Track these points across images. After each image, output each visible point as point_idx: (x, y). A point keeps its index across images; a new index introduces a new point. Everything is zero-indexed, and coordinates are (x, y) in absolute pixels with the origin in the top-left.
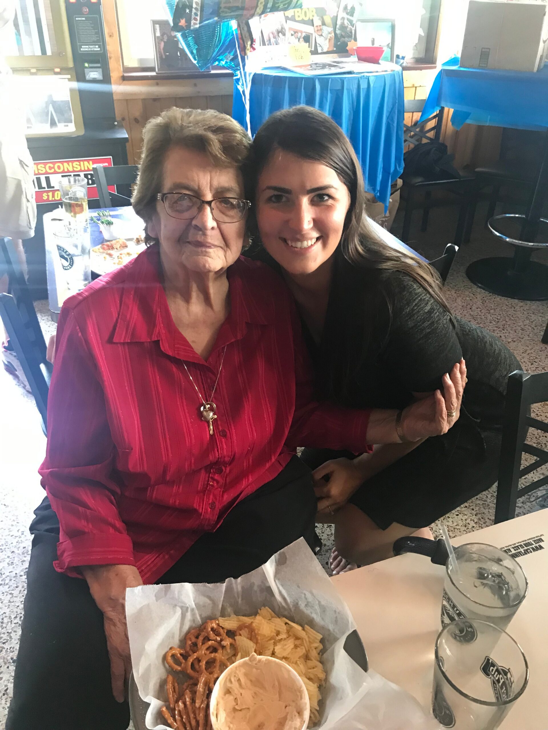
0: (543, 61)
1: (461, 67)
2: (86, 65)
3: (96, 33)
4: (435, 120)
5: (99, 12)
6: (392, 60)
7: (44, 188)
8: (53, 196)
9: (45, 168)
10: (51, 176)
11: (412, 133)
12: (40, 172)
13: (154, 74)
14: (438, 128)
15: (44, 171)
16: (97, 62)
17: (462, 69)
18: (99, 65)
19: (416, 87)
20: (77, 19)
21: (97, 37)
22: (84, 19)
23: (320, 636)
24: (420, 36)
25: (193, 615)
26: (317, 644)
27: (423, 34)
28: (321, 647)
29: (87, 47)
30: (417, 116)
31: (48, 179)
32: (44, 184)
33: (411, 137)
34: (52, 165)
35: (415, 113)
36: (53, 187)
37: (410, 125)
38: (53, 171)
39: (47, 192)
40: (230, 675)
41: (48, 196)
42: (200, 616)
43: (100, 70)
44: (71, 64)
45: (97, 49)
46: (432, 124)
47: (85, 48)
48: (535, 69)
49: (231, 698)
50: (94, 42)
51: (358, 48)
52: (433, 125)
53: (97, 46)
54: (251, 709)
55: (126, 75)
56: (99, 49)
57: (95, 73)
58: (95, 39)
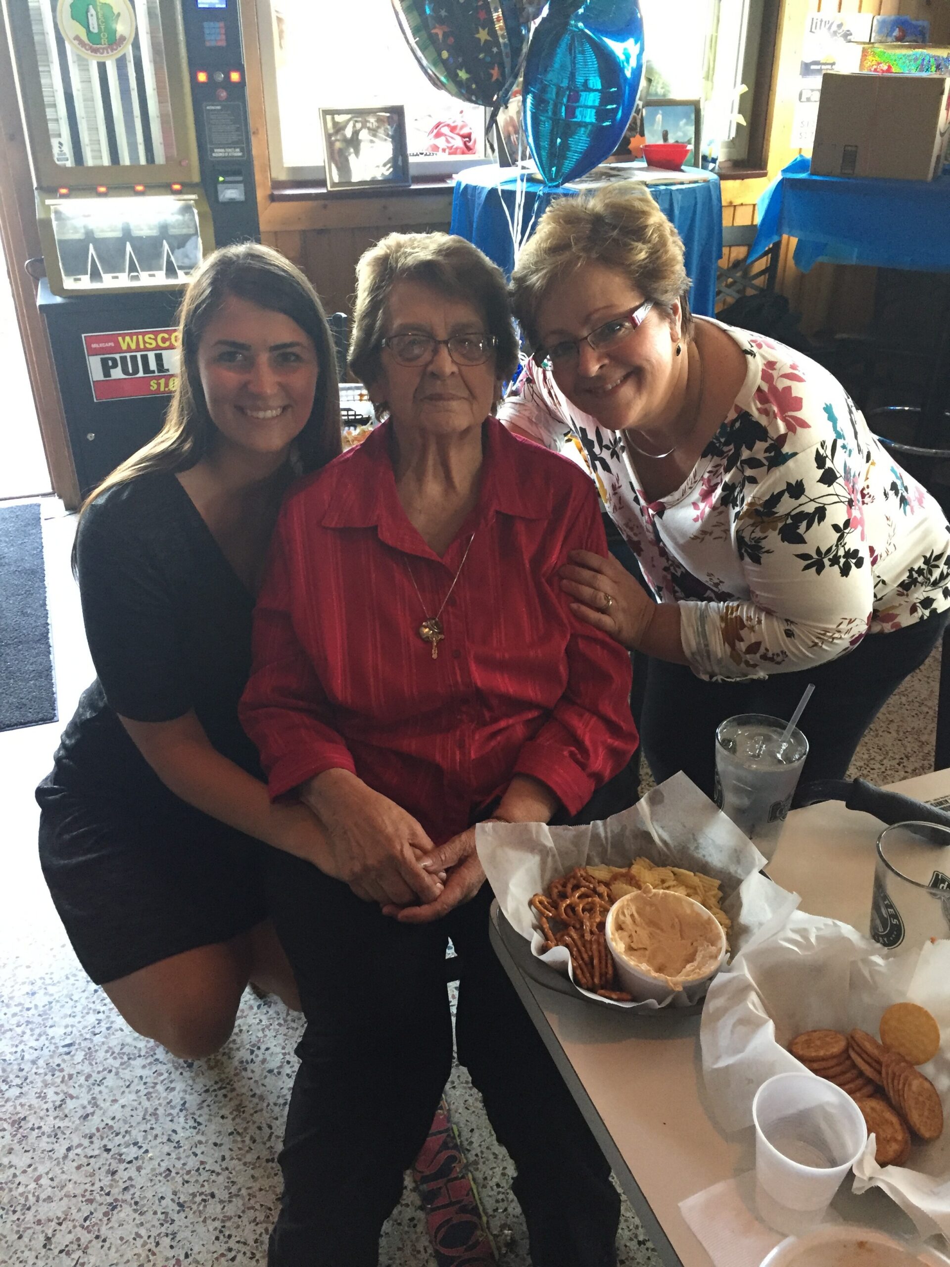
0: (941, 166)
1: (812, 174)
2: (221, 179)
3: (238, 129)
4: (765, 258)
5: (242, 98)
6: (696, 165)
7: (153, 372)
8: (167, 385)
9: (156, 339)
10: (164, 353)
11: (730, 280)
12: (148, 346)
13: (324, 191)
14: (771, 270)
15: (154, 345)
16: (237, 173)
17: (814, 177)
18: (240, 178)
19: (735, 206)
20: (208, 108)
21: (239, 135)
22: (219, 108)
23: (717, 883)
24: (739, 125)
25: (555, 861)
26: (716, 891)
27: (744, 124)
28: (720, 894)
29: (223, 150)
30: (739, 252)
31: (159, 358)
32: (153, 365)
33: (729, 286)
34: (166, 336)
35: (733, 249)
36: (168, 370)
37: (726, 267)
38: (167, 344)
39: (160, 377)
40: (622, 908)
41: (159, 384)
42: (562, 865)
43: (242, 186)
44: (196, 178)
45: (237, 153)
46: (762, 264)
47: (219, 153)
48: (930, 175)
49: (625, 934)
50: (233, 143)
51: (646, 146)
52: (764, 267)
53: (238, 150)
54: (649, 948)
55: (276, 192)
56: (240, 154)
57: (233, 191)
58: (235, 138)
